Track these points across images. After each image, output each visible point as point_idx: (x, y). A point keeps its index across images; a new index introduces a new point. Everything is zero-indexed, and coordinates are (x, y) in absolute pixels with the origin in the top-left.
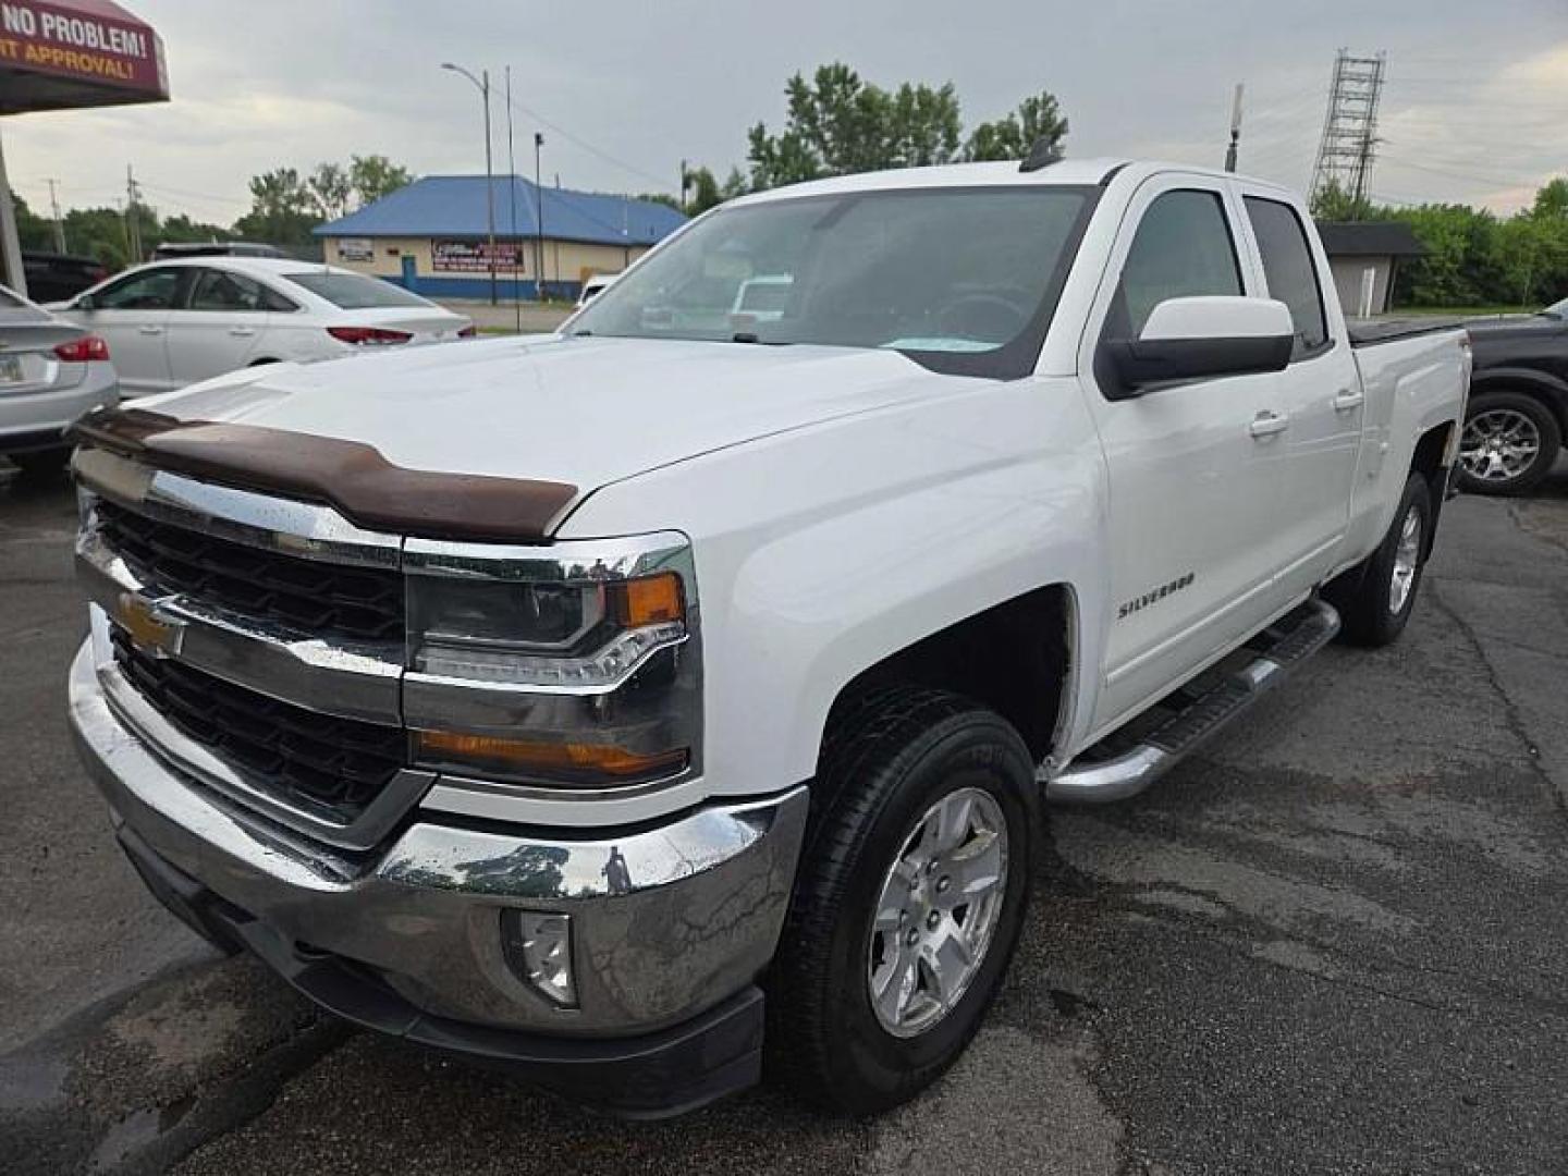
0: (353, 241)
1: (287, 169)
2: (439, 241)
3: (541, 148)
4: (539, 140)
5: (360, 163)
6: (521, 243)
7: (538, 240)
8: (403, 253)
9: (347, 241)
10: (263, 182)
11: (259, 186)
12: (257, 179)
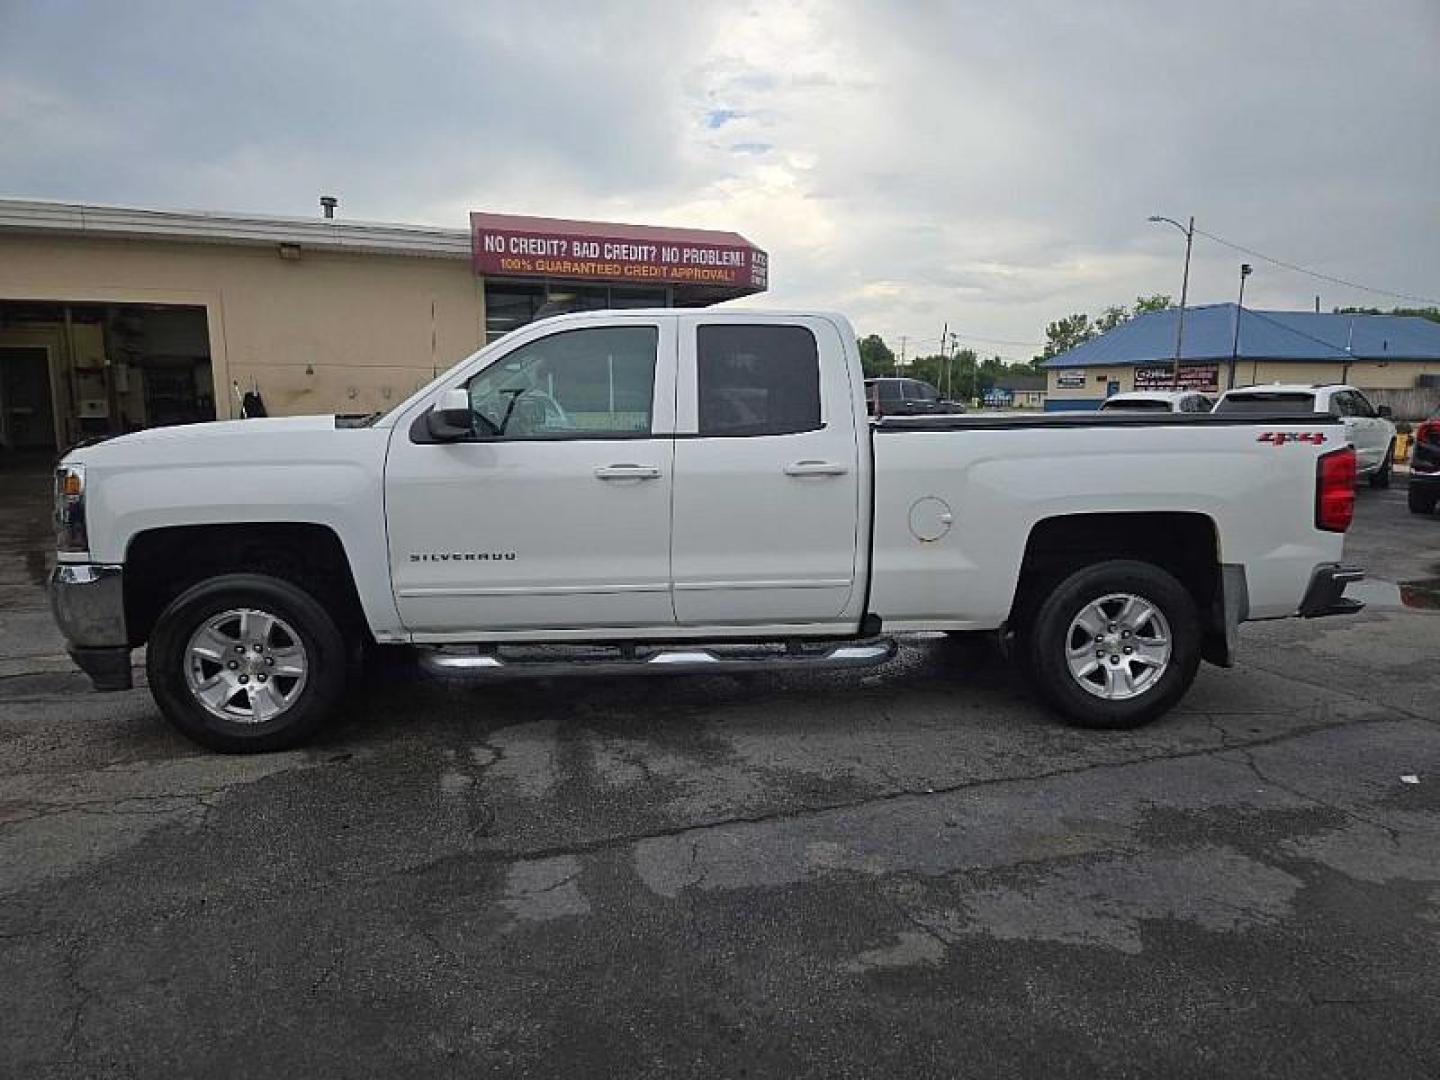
0: (1072, 371)
1: (1079, 315)
2: (1142, 367)
3: (1247, 277)
4: (1246, 269)
5: (1142, 303)
6: (1217, 365)
7: (1233, 362)
8: (1110, 379)
9: (1066, 372)
10: (1058, 328)
11: (1054, 330)
12: (1054, 325)
